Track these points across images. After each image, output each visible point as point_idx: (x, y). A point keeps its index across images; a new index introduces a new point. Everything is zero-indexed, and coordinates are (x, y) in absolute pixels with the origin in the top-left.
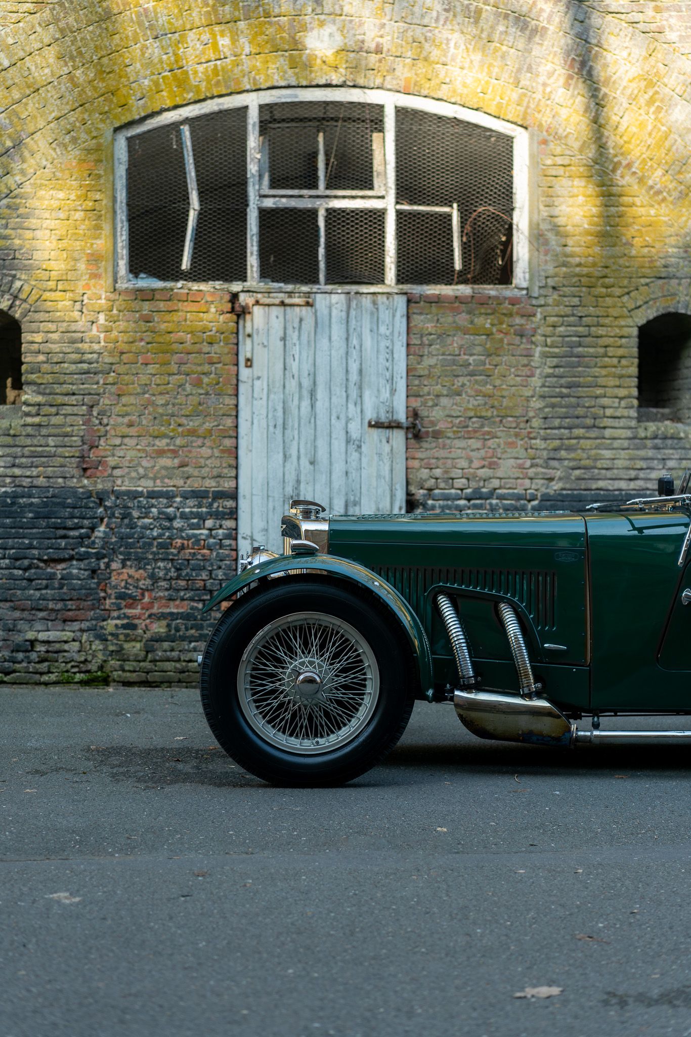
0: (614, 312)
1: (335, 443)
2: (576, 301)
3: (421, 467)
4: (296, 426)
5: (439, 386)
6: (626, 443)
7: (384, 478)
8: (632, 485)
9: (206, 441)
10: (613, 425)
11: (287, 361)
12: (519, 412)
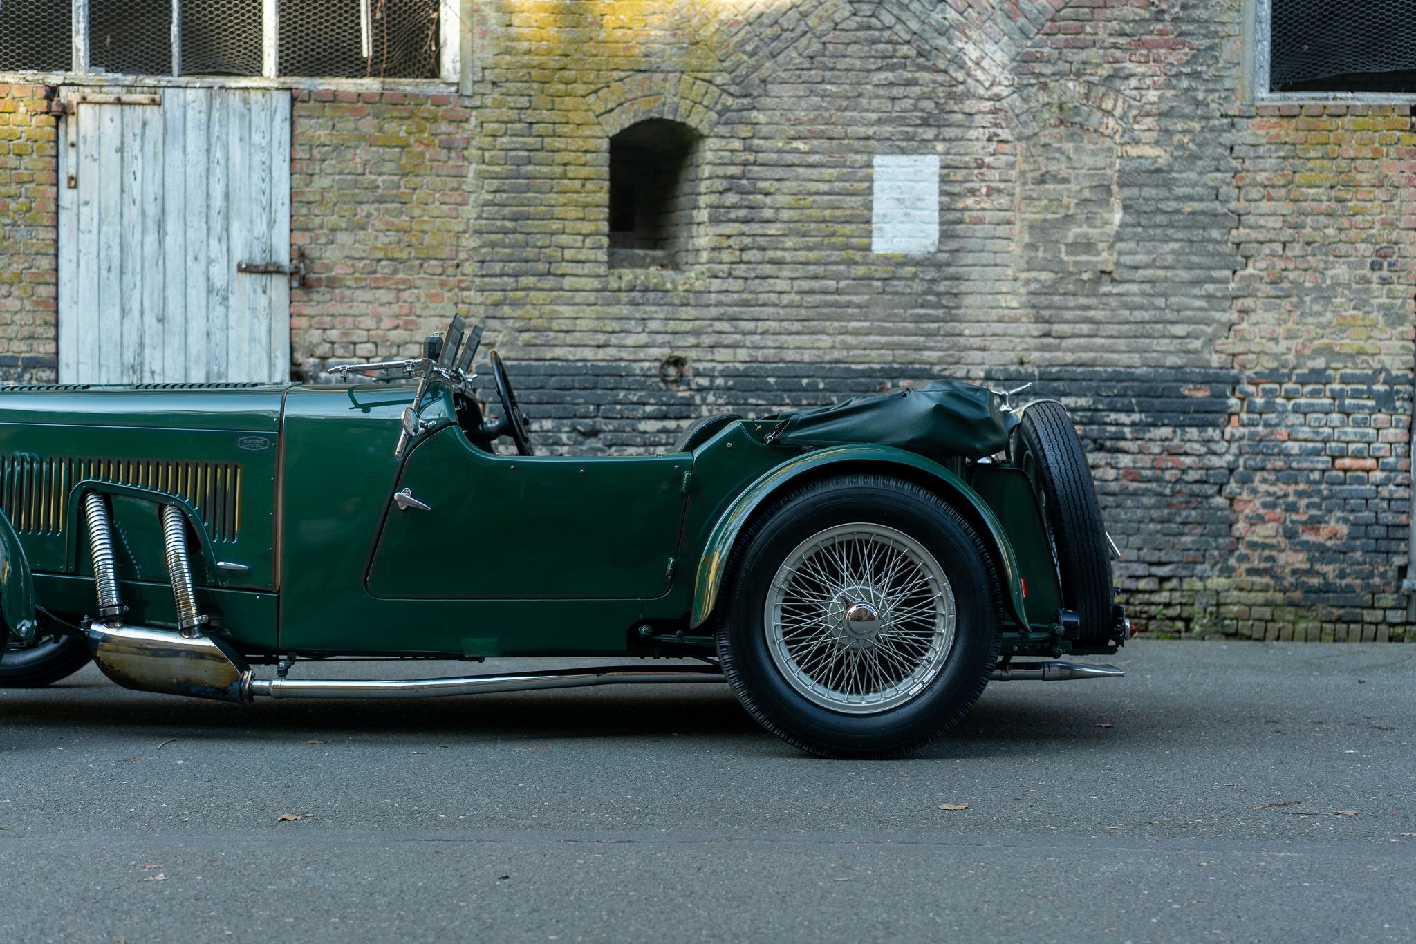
0: (575, 117)
1: (192, 293)
2: (524, 101)
3: (310, 326)
4: (138, 269)
5: (336, 217)
6: (592, 297)
7: (260, 341)
8: (601, 354)
9: (13, 289)
10: (574, 272)
11: (126, 180)
12: (446, 252)
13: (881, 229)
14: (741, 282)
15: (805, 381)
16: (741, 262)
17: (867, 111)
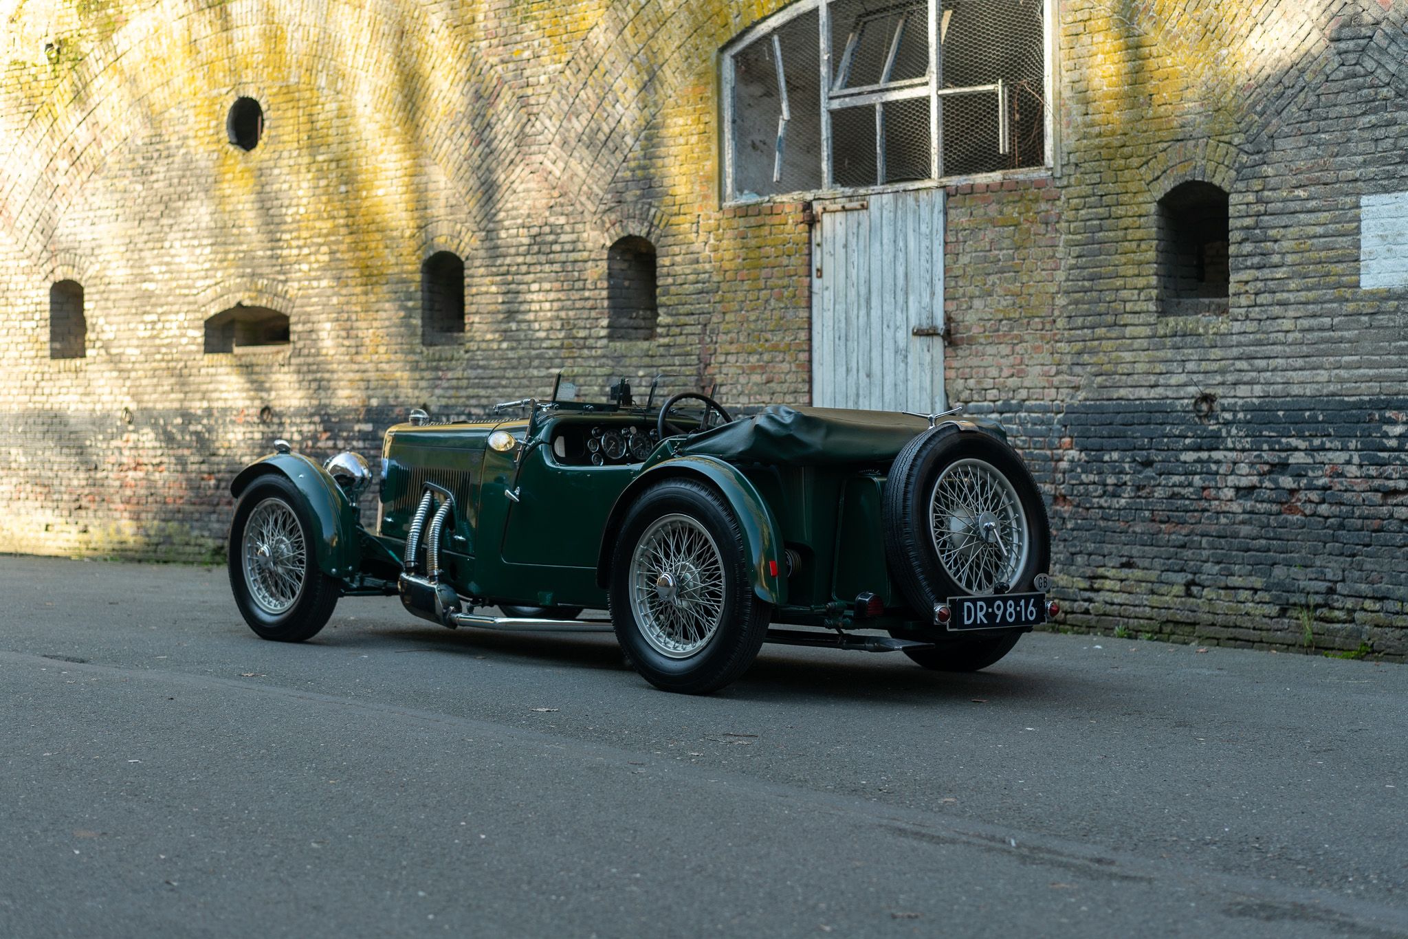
0: (1132, 187)
1: (886, 354)
2: (1096, 178)
3: (957, 377)
4: (856, 336)
5: (973, 287)
6: (1145, 343)
8: (1154, 393)
9: (786, 356)
10: (1132, 321)
11: (848, 268)
12: (1045, 311)
13: (1367, 266)
14: (1255, 323)
15: (1307, 414)
16: (1255, 305)
17: (1355, 154)
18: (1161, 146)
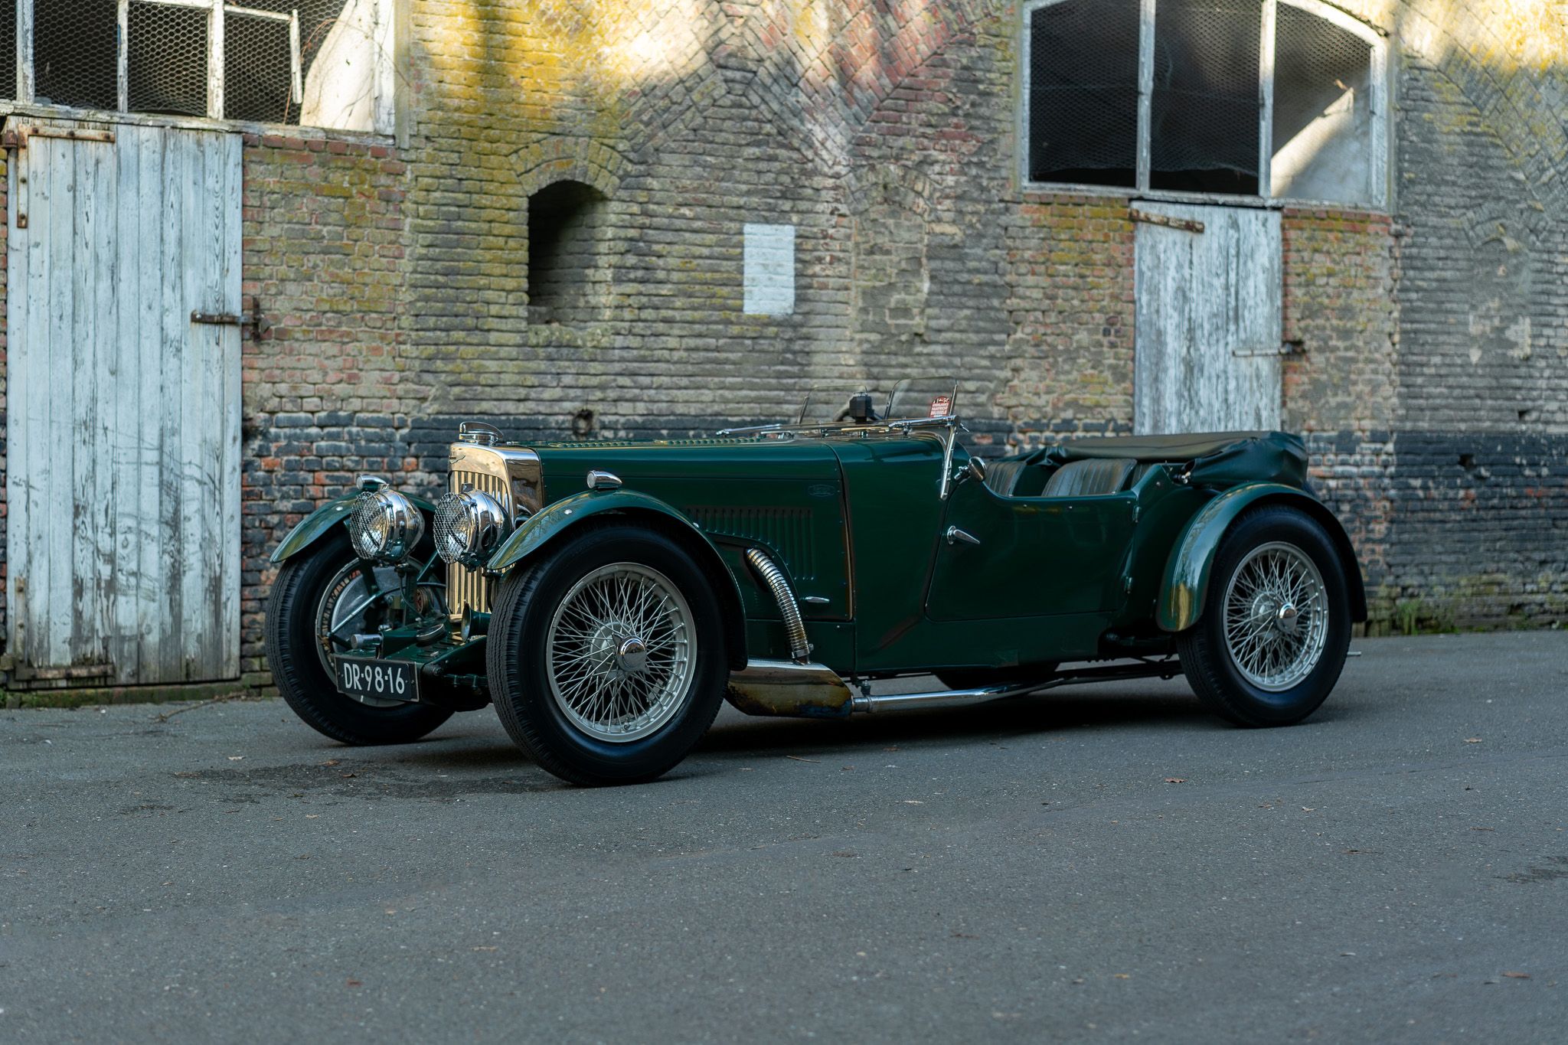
0: (500, 175)
1: (146, 344)
2: (454, 158)
3: (261, 380)
4: (91, 317)
5: (284, 267)
6: (514, 352)
7: (213, 395)
8: (522, 408)
10: (499, 327)
11: (78, 221)
12: (385, 305)
13: (750, 292)
14: (639, 339)
16: (639, 320)
17: (739, 182)
18: (535, 136)
